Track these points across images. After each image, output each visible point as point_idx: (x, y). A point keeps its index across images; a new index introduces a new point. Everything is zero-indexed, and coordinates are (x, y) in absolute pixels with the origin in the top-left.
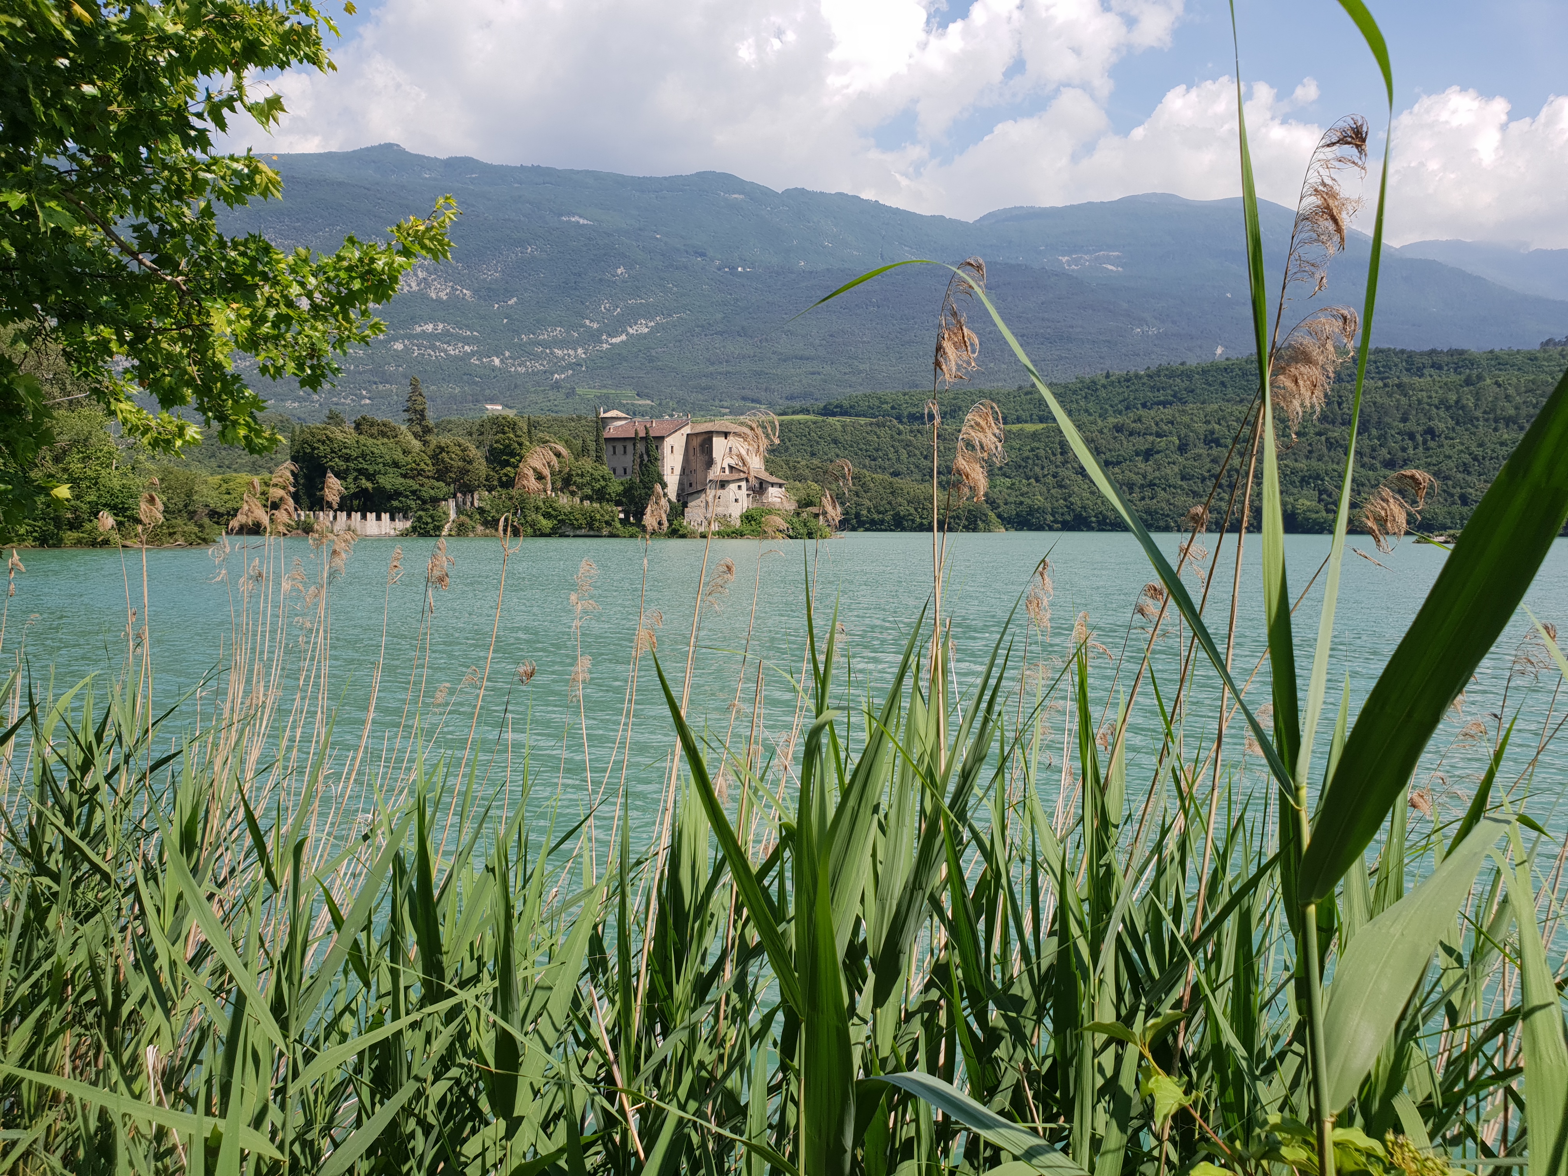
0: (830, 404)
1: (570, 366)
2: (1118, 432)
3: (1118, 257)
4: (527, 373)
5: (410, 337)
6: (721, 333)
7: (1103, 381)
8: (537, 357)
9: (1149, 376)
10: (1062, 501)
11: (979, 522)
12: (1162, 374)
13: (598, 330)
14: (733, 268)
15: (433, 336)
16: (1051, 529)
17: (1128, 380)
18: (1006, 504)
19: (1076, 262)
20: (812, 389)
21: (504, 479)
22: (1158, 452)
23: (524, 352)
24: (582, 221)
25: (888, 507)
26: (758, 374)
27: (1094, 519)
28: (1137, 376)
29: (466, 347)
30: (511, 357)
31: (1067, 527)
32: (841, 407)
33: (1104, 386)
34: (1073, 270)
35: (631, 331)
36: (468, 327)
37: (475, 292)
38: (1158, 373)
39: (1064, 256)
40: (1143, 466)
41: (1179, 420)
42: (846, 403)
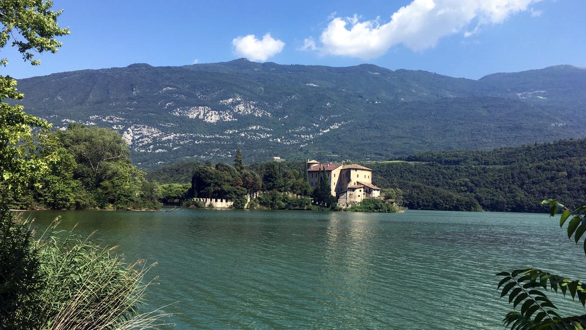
0: (411, 156)
1: (307, 142)
2: (538, 169)
3: (544, 93)
4: (290, 145)
5: (247, 131)
6: (368, 128)
7: (533, 147)
8: (294, 138)
9: (556, 145)
10: (511, 199)
11: (472, 207)
12: (561, 143)
13: (318, 127)
14: (373, 102)
15: (256, 131)
16: (507, 211)
17: (545, 147)
18: (486, 199)
19: (524, 96)
20: (404, 150)
21: (269, 187)
22: (557, 178)
23: (290, 137)
24: (314, 85)
25: (431, 200)
26: (382, 144)
27: (526, 207)
28: (549, 145)
29: (268, 135)
30: (284, 139)
31: (514, 210)
32: (416, 157)
33: (534, 149)
34: (523, 99)
35: (331, 127)
36: (269, 127)
37: (272, 113)
38: (559, 143)
39: (519, 93)
40: (550, 184)
41: (567, 164)
42: (417, 156)
